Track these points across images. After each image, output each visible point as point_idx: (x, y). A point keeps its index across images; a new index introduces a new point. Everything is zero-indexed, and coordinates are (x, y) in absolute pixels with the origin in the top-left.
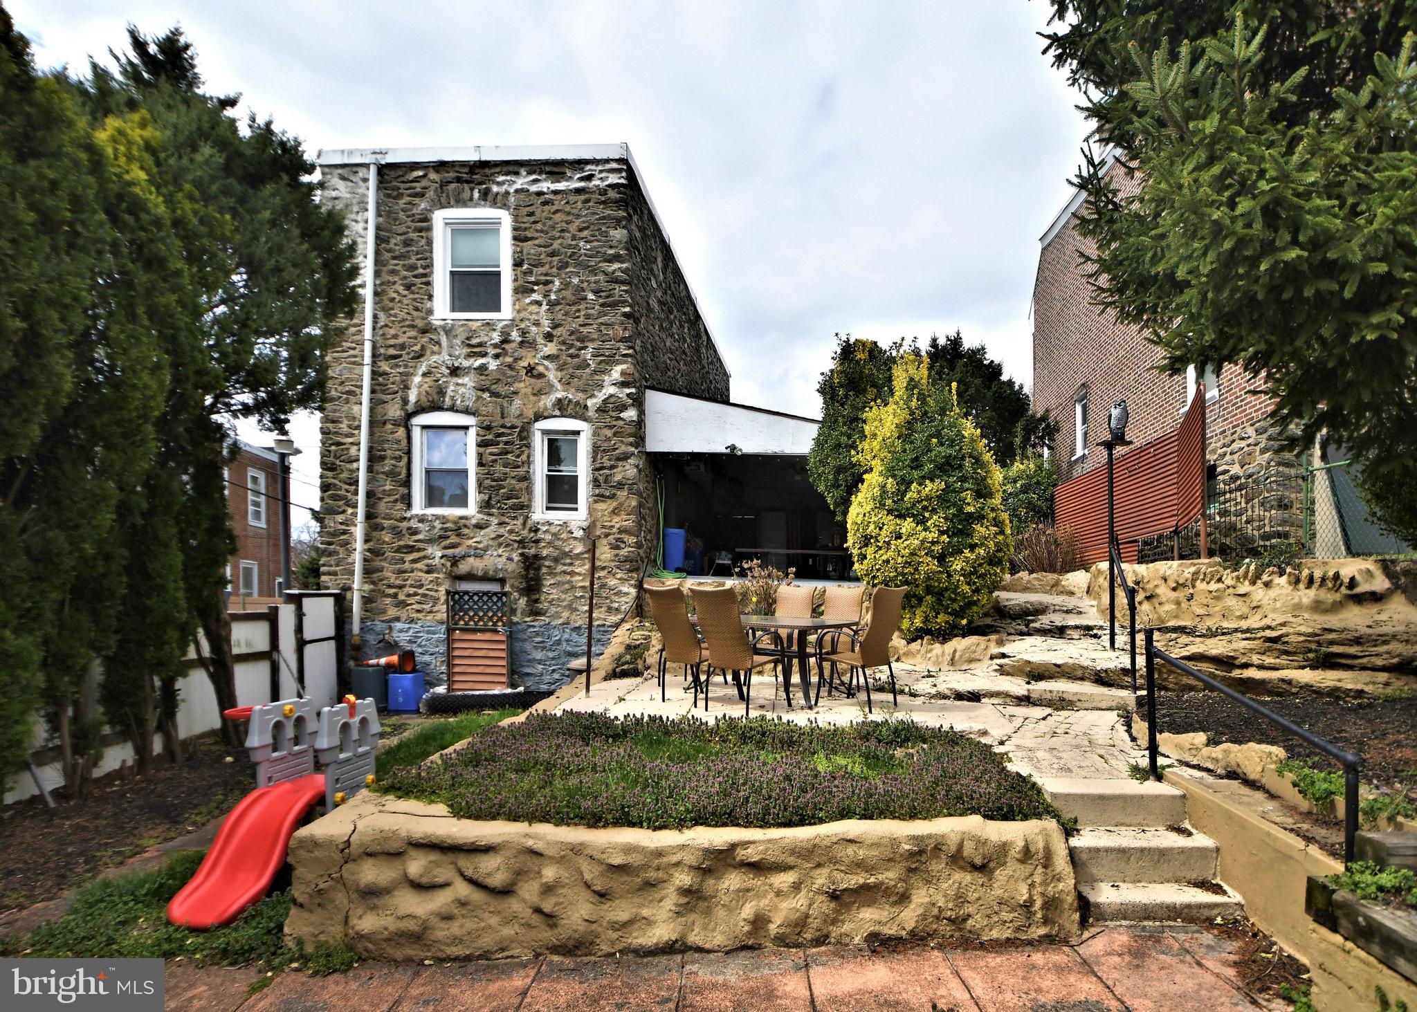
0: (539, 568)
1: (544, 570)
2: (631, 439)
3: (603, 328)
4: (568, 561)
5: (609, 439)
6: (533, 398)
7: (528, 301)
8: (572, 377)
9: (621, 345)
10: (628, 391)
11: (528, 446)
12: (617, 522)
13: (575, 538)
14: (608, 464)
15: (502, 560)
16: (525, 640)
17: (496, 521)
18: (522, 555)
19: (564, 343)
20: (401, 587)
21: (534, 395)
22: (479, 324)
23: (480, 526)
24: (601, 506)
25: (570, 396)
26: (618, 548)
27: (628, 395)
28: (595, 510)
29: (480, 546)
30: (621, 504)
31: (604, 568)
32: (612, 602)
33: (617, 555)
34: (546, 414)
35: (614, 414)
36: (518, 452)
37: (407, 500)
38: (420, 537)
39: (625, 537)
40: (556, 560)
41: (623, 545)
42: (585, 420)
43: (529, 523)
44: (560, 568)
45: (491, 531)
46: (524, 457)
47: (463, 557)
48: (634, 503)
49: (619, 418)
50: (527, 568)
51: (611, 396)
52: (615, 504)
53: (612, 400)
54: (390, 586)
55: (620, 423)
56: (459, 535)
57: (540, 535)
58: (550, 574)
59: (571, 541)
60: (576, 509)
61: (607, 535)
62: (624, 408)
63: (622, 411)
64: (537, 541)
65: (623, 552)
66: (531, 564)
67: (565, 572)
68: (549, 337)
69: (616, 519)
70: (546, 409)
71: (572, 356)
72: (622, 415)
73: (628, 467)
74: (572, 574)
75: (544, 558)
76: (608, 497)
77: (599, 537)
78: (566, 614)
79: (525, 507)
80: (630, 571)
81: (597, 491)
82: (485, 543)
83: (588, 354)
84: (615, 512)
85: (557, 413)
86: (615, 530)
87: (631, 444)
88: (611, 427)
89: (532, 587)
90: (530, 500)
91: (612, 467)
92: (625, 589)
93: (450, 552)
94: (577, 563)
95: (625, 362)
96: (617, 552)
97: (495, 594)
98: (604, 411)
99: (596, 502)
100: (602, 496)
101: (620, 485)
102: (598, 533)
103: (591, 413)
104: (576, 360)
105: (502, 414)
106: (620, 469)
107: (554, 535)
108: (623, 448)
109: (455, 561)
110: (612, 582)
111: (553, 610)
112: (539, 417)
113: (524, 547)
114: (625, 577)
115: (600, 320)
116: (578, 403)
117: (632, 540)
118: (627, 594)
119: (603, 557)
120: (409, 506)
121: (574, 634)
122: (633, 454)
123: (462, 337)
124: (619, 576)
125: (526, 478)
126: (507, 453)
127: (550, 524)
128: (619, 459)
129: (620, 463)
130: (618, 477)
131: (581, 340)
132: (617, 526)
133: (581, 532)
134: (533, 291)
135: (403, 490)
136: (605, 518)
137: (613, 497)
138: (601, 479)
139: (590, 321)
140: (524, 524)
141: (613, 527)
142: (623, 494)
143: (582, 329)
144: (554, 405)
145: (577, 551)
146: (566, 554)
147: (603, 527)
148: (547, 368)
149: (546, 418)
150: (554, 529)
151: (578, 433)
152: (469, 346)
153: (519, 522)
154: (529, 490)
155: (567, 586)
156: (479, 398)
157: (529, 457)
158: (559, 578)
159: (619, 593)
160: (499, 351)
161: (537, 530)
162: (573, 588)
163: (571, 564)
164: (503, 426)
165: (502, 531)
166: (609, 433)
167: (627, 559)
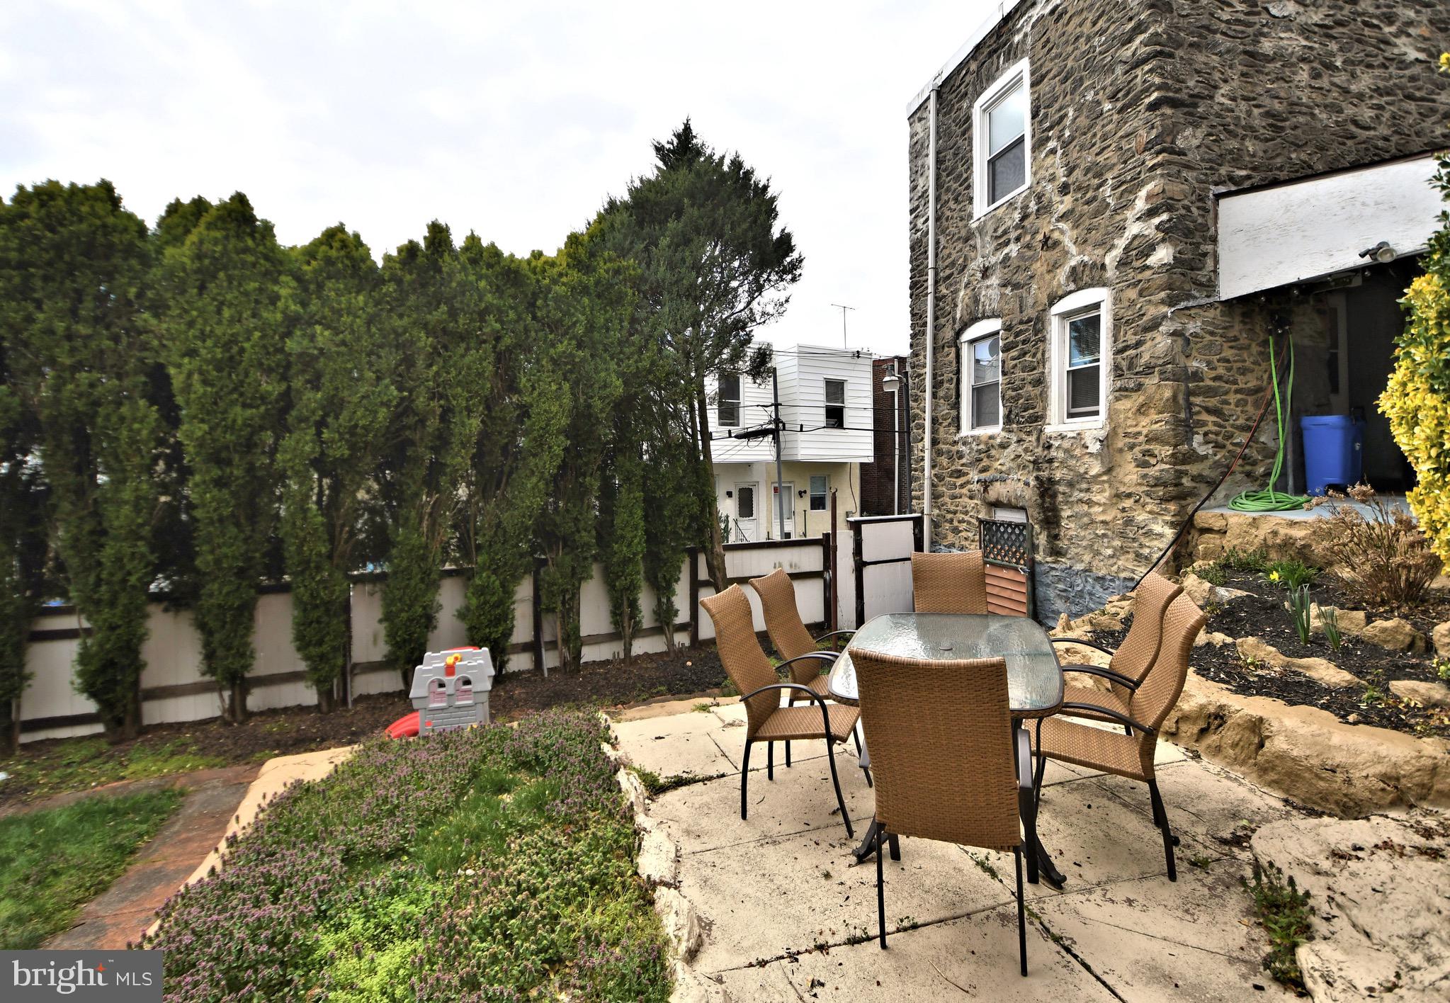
0: (1054, 496)
1: (1060, 498)
2: (1163, 294)
3: (1123, 142)
4: (1084, 486)
5: (1132, 303)
6: (1048, 277)
7: (1043, 155)
8: (1089, 230)
9: (1147, 155)
10: (1156, 221)
11: (1043, 340)
12: (1146, 425)
13: (1091, 454)
14: (1132, 339)
15: (1019, 485)
16: (1048, 585)
17: (1015, 439)
18: (1037, 478)
19: (1079, 189)
20: (955, 513)
21: (1049, 272)
22: (1004, 208)
23: (1003, 446)
24: (1125, 405)
25: (1086, 259)
26: (1144, 465)
27: (1157, 228)
28: (1117, 412)
29: (1004, 468)
30: (1150, 398)
31: (1129, 496)
32: (1141, 546)
33: (1145, 476)
34: (1060, 293)
35: (1137, 264)
36: (1033, 350)
37: (957, 422)
38: (964, 461)
39: (1155, 448)
40: (1071, 485)
41: (1153, 461)
42: (1104, 285)
43: (1043, 437)
44: (1077, 495)
45: (1013, 449)
46: (1039, 355)
47: (992, 482)
48: (1168, 394)
49: (1148, 267)
50: (1042, 495)
51: (1135, 237)
52: (1141, 399)
53: (1136, 243)
54: (948, 512)
55: (1147, 274)
56: (988, 457)
57: (1053, 453)
58: (1067, 503)
59: (1086, 459)
60: (1096, 413)
61: (1131, 447)
62: (1151, 248)
63: (1148, 256)
64: (1051, 461)
65: (1152, 472)
66: (1047, 490)
67: (1081, 501)
68: (1064, 190)
69: (1144, 421)
70: (1059, 285)
71: (1088, 203)
72: (1148, 262)
73: (1159, 339)
74: (1090, 503)
75: (1058, 482)
76: (1133, 390)
77: (1121, 451)
78: (1087, 558)
79: (1039, 418)
80: (1164, 500)
81: (1119, 384)
82: (1008, 465)
83: (1107, 191)
84: (1141, 410)
85: (1072, 286)
86: (1142, 439)
87: (1163, 302)
88: (1135, 285)
89: (1051, 520)
90: (1045, 409)
91: (1138, 344)
92: (1157, 528)
93: (983, 476)
94: (1095, 488)
95: (1153, 179)
96: (1146, 471)
97: (1017, 525)
98: (1125, 264)
99: (1117, 399)
100: (1126, 390)
101: (1149, 370)
102: (1120, 445)
103: (1111, 273)
104: (1095, 204)
105: (1021, 307)
106: (1149, 344)
107: (1067, 451)
108: (1152, 312)
109: (986, 485)
110: (1141, 517)
111: (1073, 551)
112: (1053, 299)
113: (1039, 469)
114: (1156, 509)
115: (1120, 133)
116: (1094, 265)
117: (1168, 450)
118: (1161, 536)
119: (1127, 480)
120: (958, 428)
121: (1098, 587)
122: (1165, 317)
123: (990, 232)
124: (1148, 508)
125: (1040, 382)
126: (1025, 354)
127: (1063, 437)
128: (1147, 329)
129: (1149, 335)
130: (1145, 358)
131: (1099, 175)
132: (1145, 432)
133: (1098, 446)
134: (1048, 139)
135: (954, 413)
136: (1129, 422)
137: (1139, 387)
138: (1124, 364)
139: (1107, 142)
140: (1038, 439)
141: (1139, 433)
142: (1151, 381)
143: (1100, 159)
144: (1068, 278)
145: (1093, 472)
146: (1082, 477)
147: (1126, 435)
148: (1062, 232)
149: (1061, 297)
150: (1066, 444)
151: (1097, 306)
152: (997, 238)
153: (1033, 438)
154: (1044, 397)
155: (1086, 520)
156: (1002, 295)
157: (1043, 354)
158: (1076, 509)
159: (1149, 534)
160: (1019, 231)
161: (1049, 447)
162: (1092, 522)
163: (1088, 490)
164: (1021, 322)
165: (1020, 450)
166: (1132, 294)
167: (1158, 483)
